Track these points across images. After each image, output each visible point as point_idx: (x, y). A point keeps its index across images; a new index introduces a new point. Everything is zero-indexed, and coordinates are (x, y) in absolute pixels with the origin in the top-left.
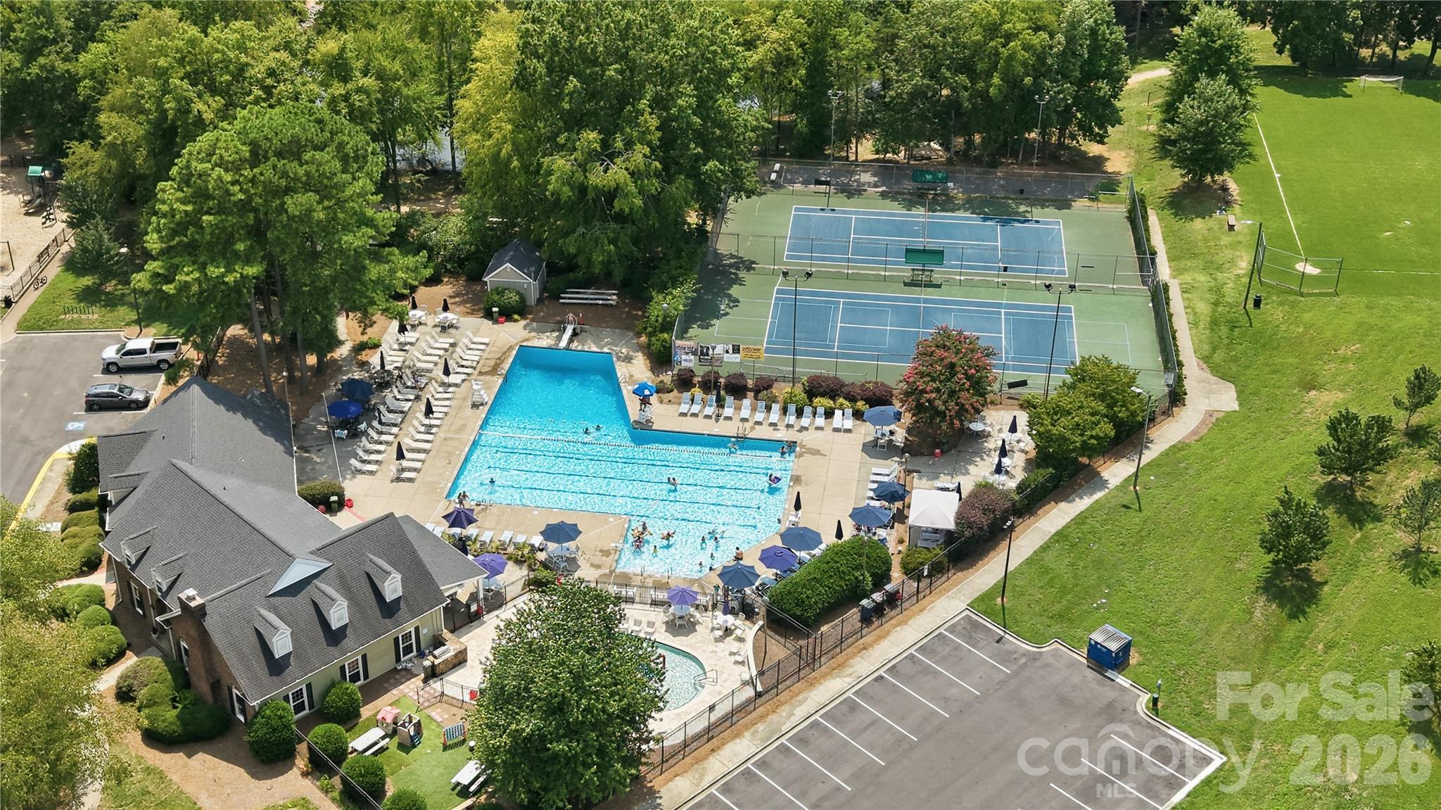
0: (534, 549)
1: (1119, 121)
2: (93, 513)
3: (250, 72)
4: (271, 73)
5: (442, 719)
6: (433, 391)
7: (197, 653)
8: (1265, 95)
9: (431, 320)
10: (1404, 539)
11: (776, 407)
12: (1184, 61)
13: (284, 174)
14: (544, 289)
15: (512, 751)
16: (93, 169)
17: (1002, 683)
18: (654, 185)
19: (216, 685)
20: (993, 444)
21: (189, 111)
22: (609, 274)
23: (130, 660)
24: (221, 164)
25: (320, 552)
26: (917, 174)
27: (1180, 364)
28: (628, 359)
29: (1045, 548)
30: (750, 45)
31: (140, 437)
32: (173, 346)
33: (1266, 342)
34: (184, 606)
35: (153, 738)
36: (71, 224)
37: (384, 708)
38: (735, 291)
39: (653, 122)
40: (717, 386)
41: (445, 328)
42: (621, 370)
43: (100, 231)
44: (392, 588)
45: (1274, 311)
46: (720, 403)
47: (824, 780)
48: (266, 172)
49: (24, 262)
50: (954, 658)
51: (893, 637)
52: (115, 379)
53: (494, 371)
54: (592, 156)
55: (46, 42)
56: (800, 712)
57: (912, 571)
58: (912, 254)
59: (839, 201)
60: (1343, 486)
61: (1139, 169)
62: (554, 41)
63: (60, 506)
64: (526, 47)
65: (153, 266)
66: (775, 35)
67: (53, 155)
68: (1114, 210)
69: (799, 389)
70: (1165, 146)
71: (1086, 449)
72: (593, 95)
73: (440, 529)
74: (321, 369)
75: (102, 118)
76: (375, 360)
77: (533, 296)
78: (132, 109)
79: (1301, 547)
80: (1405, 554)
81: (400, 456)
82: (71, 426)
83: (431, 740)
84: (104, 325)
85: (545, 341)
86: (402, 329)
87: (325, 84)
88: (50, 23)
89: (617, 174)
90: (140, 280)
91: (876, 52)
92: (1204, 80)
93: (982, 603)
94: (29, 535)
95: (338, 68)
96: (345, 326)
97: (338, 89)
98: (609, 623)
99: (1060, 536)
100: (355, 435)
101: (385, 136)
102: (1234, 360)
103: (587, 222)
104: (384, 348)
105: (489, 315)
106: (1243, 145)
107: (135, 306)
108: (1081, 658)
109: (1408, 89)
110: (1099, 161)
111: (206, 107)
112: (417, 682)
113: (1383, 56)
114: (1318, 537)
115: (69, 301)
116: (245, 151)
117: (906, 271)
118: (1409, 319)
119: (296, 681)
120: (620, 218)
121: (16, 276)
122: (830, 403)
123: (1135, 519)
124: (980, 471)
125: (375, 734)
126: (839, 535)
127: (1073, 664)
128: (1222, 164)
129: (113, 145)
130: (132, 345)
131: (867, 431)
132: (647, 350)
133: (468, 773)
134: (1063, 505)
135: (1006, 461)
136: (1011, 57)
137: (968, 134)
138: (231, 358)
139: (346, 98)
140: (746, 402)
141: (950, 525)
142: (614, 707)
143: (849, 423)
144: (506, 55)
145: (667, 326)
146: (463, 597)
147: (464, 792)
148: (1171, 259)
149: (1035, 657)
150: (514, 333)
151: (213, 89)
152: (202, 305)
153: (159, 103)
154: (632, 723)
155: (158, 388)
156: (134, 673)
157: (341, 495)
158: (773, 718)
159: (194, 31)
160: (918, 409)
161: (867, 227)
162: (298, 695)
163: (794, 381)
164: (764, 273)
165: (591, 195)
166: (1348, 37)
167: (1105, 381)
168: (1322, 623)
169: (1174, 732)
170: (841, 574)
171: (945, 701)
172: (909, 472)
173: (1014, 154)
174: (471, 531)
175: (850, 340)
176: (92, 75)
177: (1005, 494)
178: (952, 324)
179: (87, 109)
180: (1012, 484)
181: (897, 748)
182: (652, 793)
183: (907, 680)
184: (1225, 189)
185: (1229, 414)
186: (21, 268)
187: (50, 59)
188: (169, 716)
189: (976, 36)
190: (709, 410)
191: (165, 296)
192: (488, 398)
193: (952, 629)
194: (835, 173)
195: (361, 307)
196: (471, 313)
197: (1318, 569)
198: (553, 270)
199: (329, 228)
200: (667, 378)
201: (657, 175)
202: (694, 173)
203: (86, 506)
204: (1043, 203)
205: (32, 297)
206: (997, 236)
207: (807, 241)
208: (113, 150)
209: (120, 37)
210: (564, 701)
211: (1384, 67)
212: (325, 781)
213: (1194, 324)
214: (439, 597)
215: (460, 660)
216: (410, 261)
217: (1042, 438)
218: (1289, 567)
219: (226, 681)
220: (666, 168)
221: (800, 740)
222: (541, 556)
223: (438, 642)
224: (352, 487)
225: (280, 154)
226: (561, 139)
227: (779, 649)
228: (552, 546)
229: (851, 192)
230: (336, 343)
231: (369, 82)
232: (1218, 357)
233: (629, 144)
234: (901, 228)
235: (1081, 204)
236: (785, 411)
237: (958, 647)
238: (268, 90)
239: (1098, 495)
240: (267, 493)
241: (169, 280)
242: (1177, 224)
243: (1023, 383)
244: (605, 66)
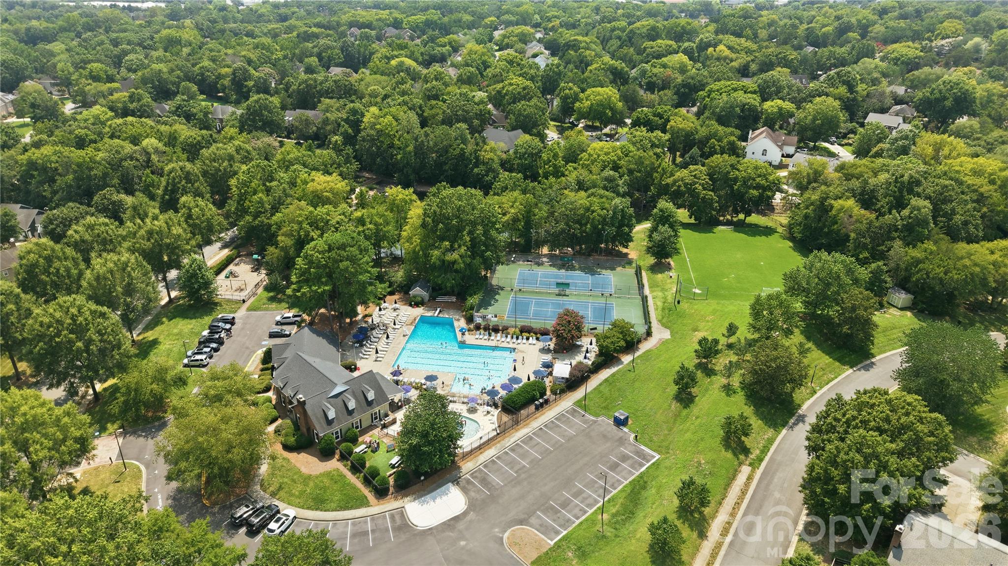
0: (422, 384)
1: (632, 241)
2: (269, 371)
3: (330, 222)
4: (338, 223)
5: (387, 441)
6: (389, 330)
7: (302, 418)
8: (682, 232)
9: (391, 307)
10: (724, 381)
11: (509, 336)
12: (655, 220)
13: (339, 255)
14: (430, 297)
15: (409, 451)
16: (276, 255)
17: (583, 430)
18: (468, 260)
19: (309, 429)
20: (584, 349)
21: (309, 235)
22: (453, 291)
23: (280, 421)
24: (318, 252)
25: (346, 383)
26: (562, 258)
27: (650, 323)
28: (458, 320)
29: (600, 385)
30: (504, 214)
31: (287, 345)
32: (300, 316)
33: (681, 315)
34: (298, 401)
35: (287, 447)
36: (267, 275)
37: (367, 438)
38: (497, 297)
39: (468, 239)
40: (489, 329)
41: (395, 310)
42: (456, 324)
43: (277, 276)
44: (371, 396)
45: (684, 305)
46: (490, 335)
47: (520, 463)
48: (333, 254)
49: (250, 288)
50: (567, 422)
51: (546, 414)
52: (280, 327)
53: (411, 324)
54: (447, 250)
55: (261, 212)
56: (513, 440)
57: (554, 392)
58: (558, 284)
59: (535, 267)
60: (704, 363)
61: (640, 257)
62: (435, 212)
63: (258, 370)
64: (425, 214)
65: (293, 286)
66: (513, 211)
67: (262, 251)
68: (630, 271)
69: (517, 330)
70: (649, 250)
71: (615, 350)
72: (448, 230)
73: (389, 377)
74: (351, 323)
75: (279, 238)
76: (370, 320)
77: (427, 298)
78: (288, 235)
79: (687, 383)
80: (724, 386)
81: (377, 352)
82: (264, 343)
83: (383, 449)
84: (277, 309)
85: (430, 314)
86: (380, 310)
87: (356, 227)
88: (263, 207)
89: (455, 256)
90: (289, 292)
91: (548, 217)
92: (660, 227)
93: (578, 403)
94: (247, 376)
95: (361, 221)
96: (360, 309)
97: (361, 229)
98: (444, 406)
99: (606, 380)
100: (362, 346)
101: (377, 245)
102: (670, 321)
103: (445, 274)
104: (374, 316)
105: (411, 305)
106: (676, 249)
107: (288, 303)
108: (611, 422)
109: (735, 231)
110: (626, 254)
111: (314, 234)
112: (379, 429)
113: (727, 220)
114: (693, 379)
115: (265, 301)
116: (326, 247)
117: (557, 291)
118: (731, 308)
119: (336, 428)
120: (457, 271)
121: (247, 292)
122: (528, 335)
123: (632, 375)
124: (580, 358)
125: (363, 446)
126: (529, 379)
127: (609, 424)
128: (668, 255)
129: (282, 247)
130: (286, 315)
131: (540, 345)
132: (466, 317)
133: (395, 460)
134: (608, 370)
135: (588, 355)
136: (594, 218)
137: (580, 246)
138: (320, 320)
139: (363, 231)
140: (499, 335)
141: (567, 376)
142: (445, 435)
143: (535, 342)
144: (419, 216)
145: (472, 308)
146: (396, 400)
147: (393, 467)
148: (650, 287)
149: (595, 422)
150: (419, 311)
151: (317, 228)
152: (310, 301)
153: (299, 232)
154: (452, 441)
155: (294, 329)
156: (281, 426)
157: (356, 366)
158: (503, 442)
159: (311, 209)
160: (558, 336)
161: (545, 276)
162: (337, 433)
163: (516, 327)
164: (507, 291)
165: (446, 263)
166: (714, 213)
167: (623, 327)
168: (695, 409)
169: (643, 447)
170: (528, 393)
171: (563, 436)
172: (554, 359)
173: (596, 252)
174: (400, 378)
175: (536, 314)
176: (276, 224)
177: (587, 366)
178: (571, 308)
179: (274, 235)
180: (590, 363)
181: (546, 453)
182: (459, 468)
183: (551, 429)
184: (669, 264)
185: (667, 340)
186: (249, 290)
187: (262, 218)
188: (292, 440)
189: (582, 211)
190: (486, 337)
191: (297, 297)
192: (409, 333)
193: (567, 412)
194: (534, 258)
195: (365, 303)
196: (405, 304)
197: (694, 391)
198: (434, 289)
199: (355, 275)
200: (472, 326)
201: (469, 256)
202: (482, 256)
203: (267, 369)
204: (606, 269)
205: (252, 299)
206: (589, 279)
207: (523, 280)
208: (282, 249)
209: (287, 211)
210: (428, 433)
211: (728, 223)
212: (345, 462)
213: (656, 309)
214: (387, 399)
215: (394, 422)
216: (383, 286)
217: (601, 347)
218: (684, 391)
219: (312, 428)
220: (473, 254)
221: (512, 450)
222: (424, 387)
223: (387, 415)
224: (359, 364)
225: (338, 249)
226: (437, 245)
227: (506, 418)
228: (428, 383)
229: (539, 264)
230: (357, 314)
231: (371, 226)
232: (664, 321)
233: (460, 246)
234: (557, 277)
235: (619, 269)
236: (512, 338)
237: (568, 418)
238: (337, 229)
239: (620, 367)
240: (329, 364)
241: (299, 291)
242: (652, 276)
243: (595, 329)
244: (452, 220)
